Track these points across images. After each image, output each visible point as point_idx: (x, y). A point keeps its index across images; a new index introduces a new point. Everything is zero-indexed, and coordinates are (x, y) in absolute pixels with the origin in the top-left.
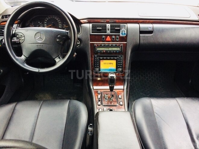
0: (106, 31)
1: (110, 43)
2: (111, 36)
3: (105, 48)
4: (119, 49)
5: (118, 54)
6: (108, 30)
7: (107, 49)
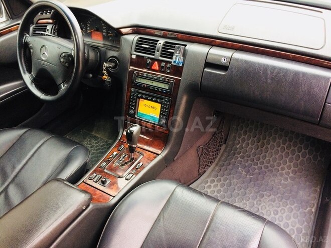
0: (154, 52)
1: (156, 74)
2: (160, 61)
3: (148, 80)
4: (167, 87)
5: (164, 95)
6: (158, 51)
7: (151, 84)
